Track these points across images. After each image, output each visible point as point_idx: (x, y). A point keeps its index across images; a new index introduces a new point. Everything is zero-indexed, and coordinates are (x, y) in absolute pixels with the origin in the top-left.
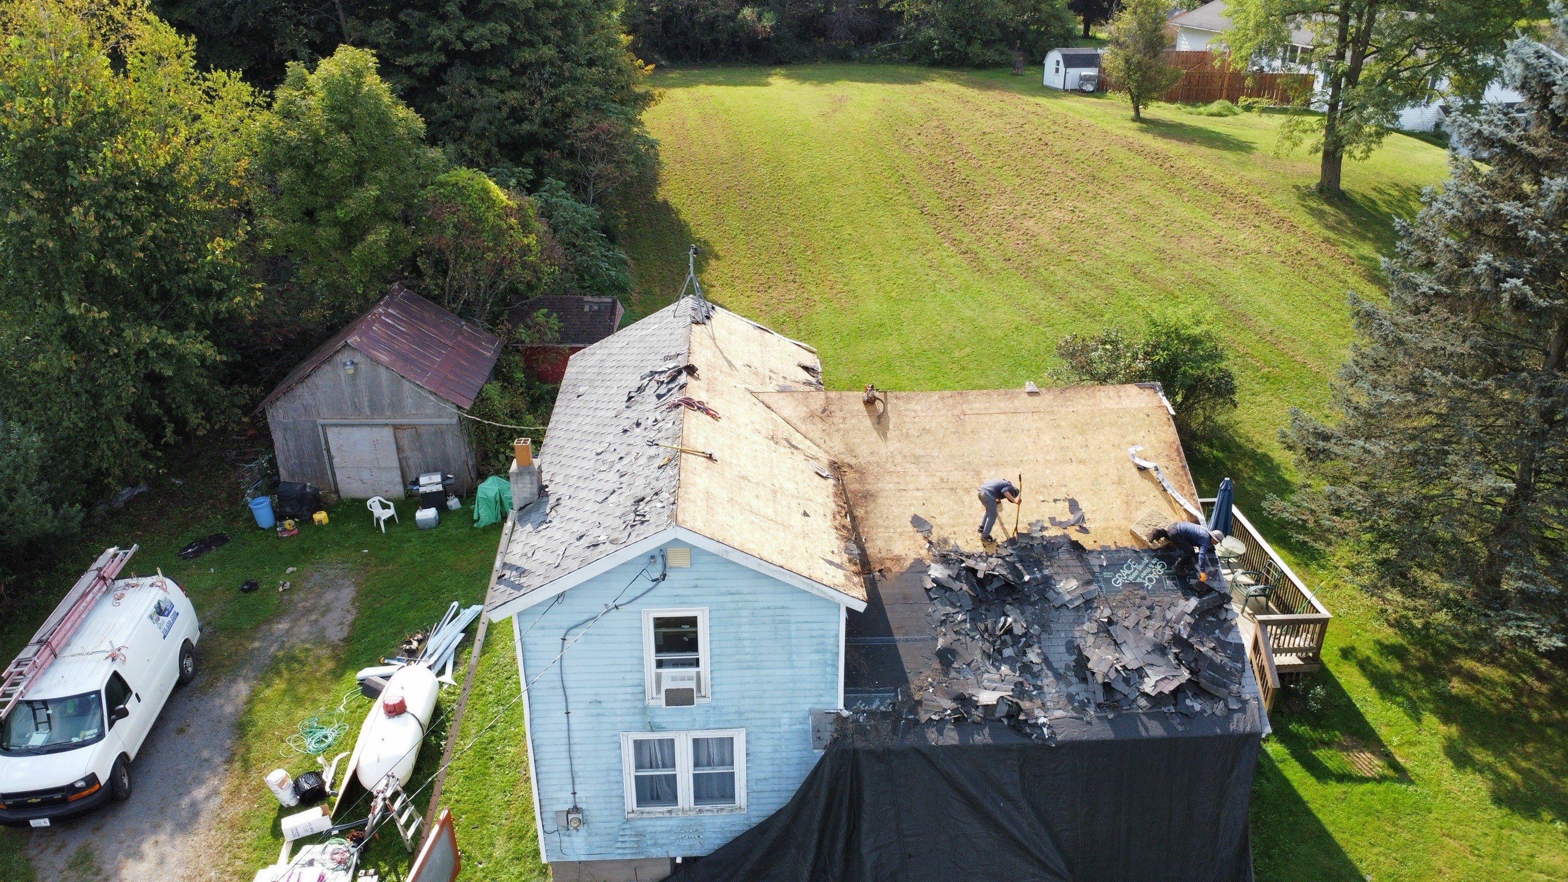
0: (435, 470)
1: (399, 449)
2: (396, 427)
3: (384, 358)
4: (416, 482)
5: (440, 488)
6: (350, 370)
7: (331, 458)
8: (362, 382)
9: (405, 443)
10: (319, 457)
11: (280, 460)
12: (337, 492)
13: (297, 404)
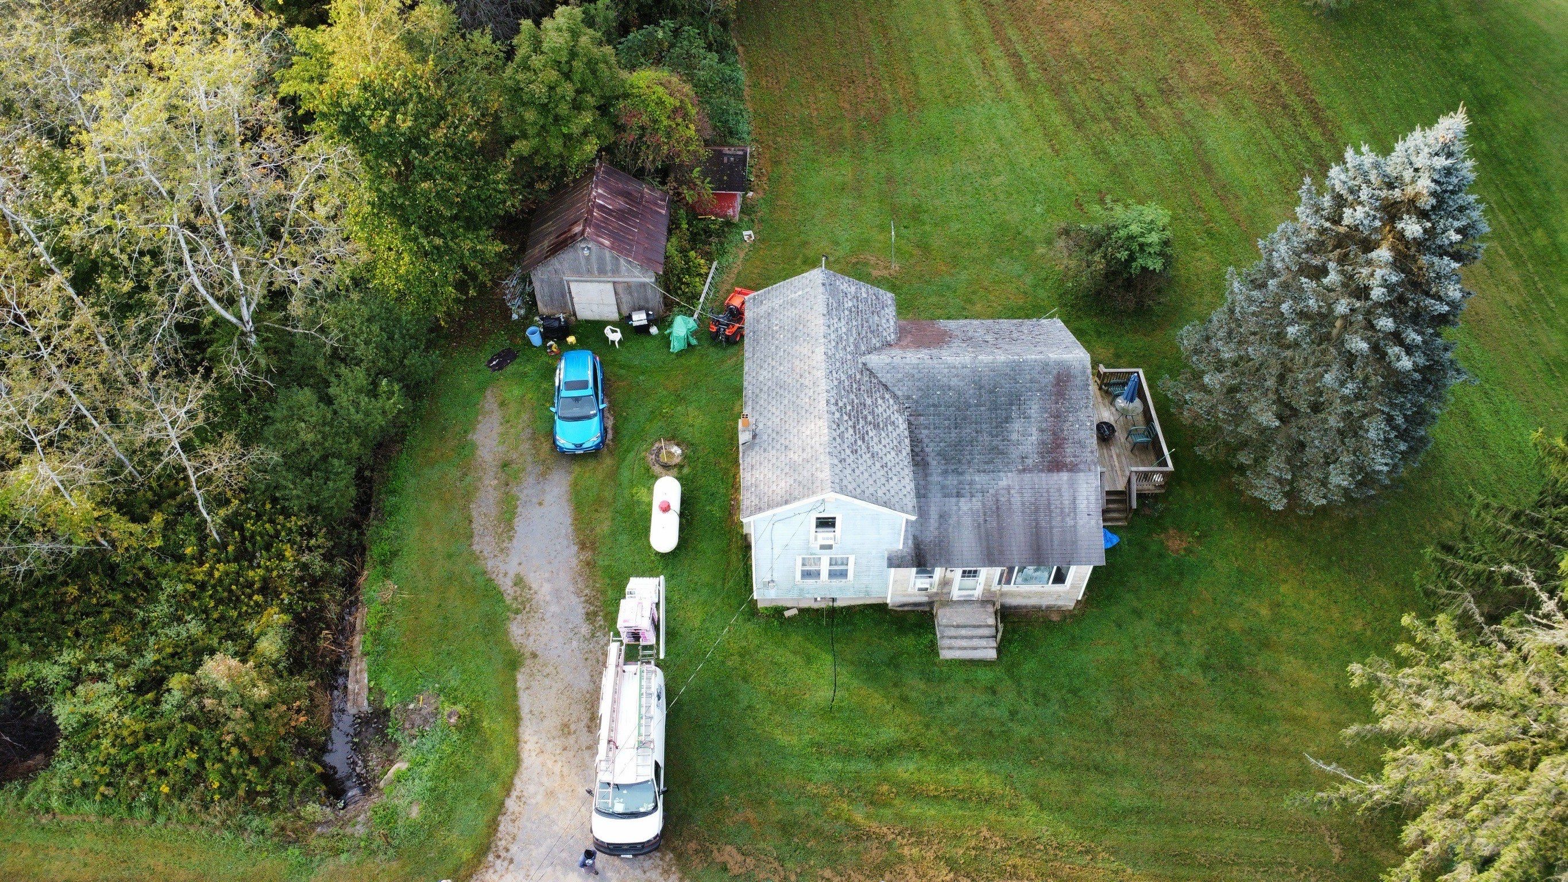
0: (640, 309)
1: (616, 293)
2: (614, 283)
3: (607, 243)
4: (630, 318)
5: (645, 322)
6: (586, 252)
7: (572, 298)
8: (594, 258)
9: (620, 290)
10: (563, 296)
11: (538, 297)
12: (575, 314)
13: (551, 268)
